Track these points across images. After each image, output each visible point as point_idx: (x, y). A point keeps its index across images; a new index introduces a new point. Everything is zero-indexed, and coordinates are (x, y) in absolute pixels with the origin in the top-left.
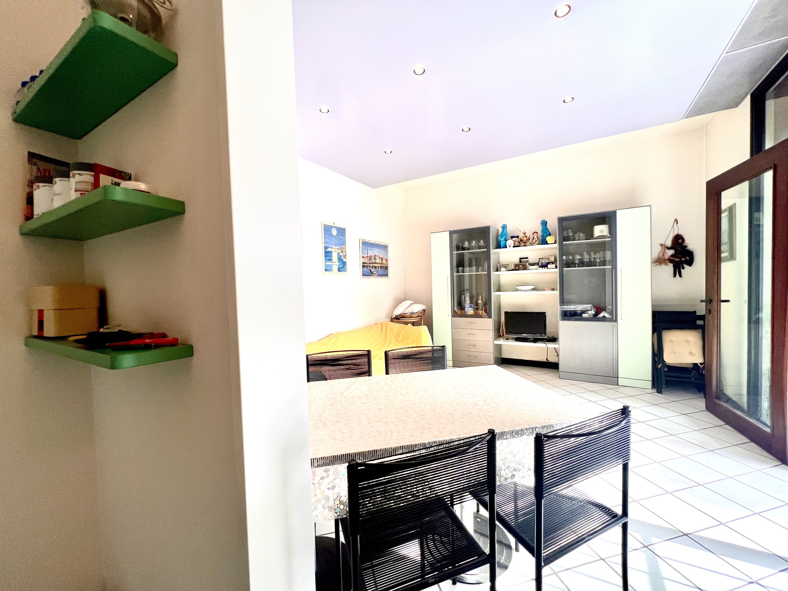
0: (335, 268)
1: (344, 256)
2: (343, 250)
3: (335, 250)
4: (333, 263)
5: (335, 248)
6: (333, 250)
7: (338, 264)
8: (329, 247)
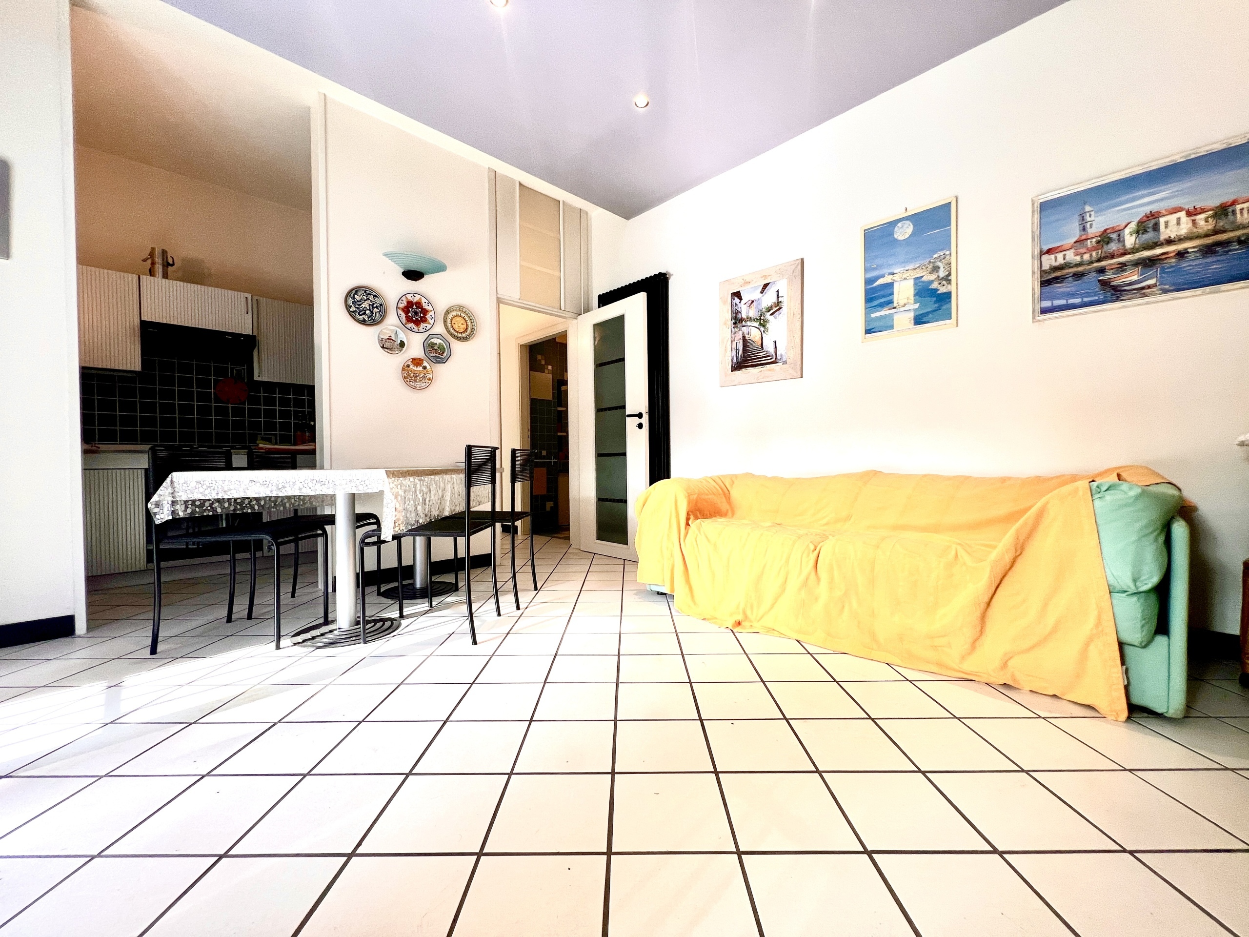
0: (903, 319)
1: (943, 278)
2: (939, 264)
3: (904, 276)
4: (895, 308)
5: (907, 268)
6: (896, 277)
7: (917, 306)
8: (883, 276)
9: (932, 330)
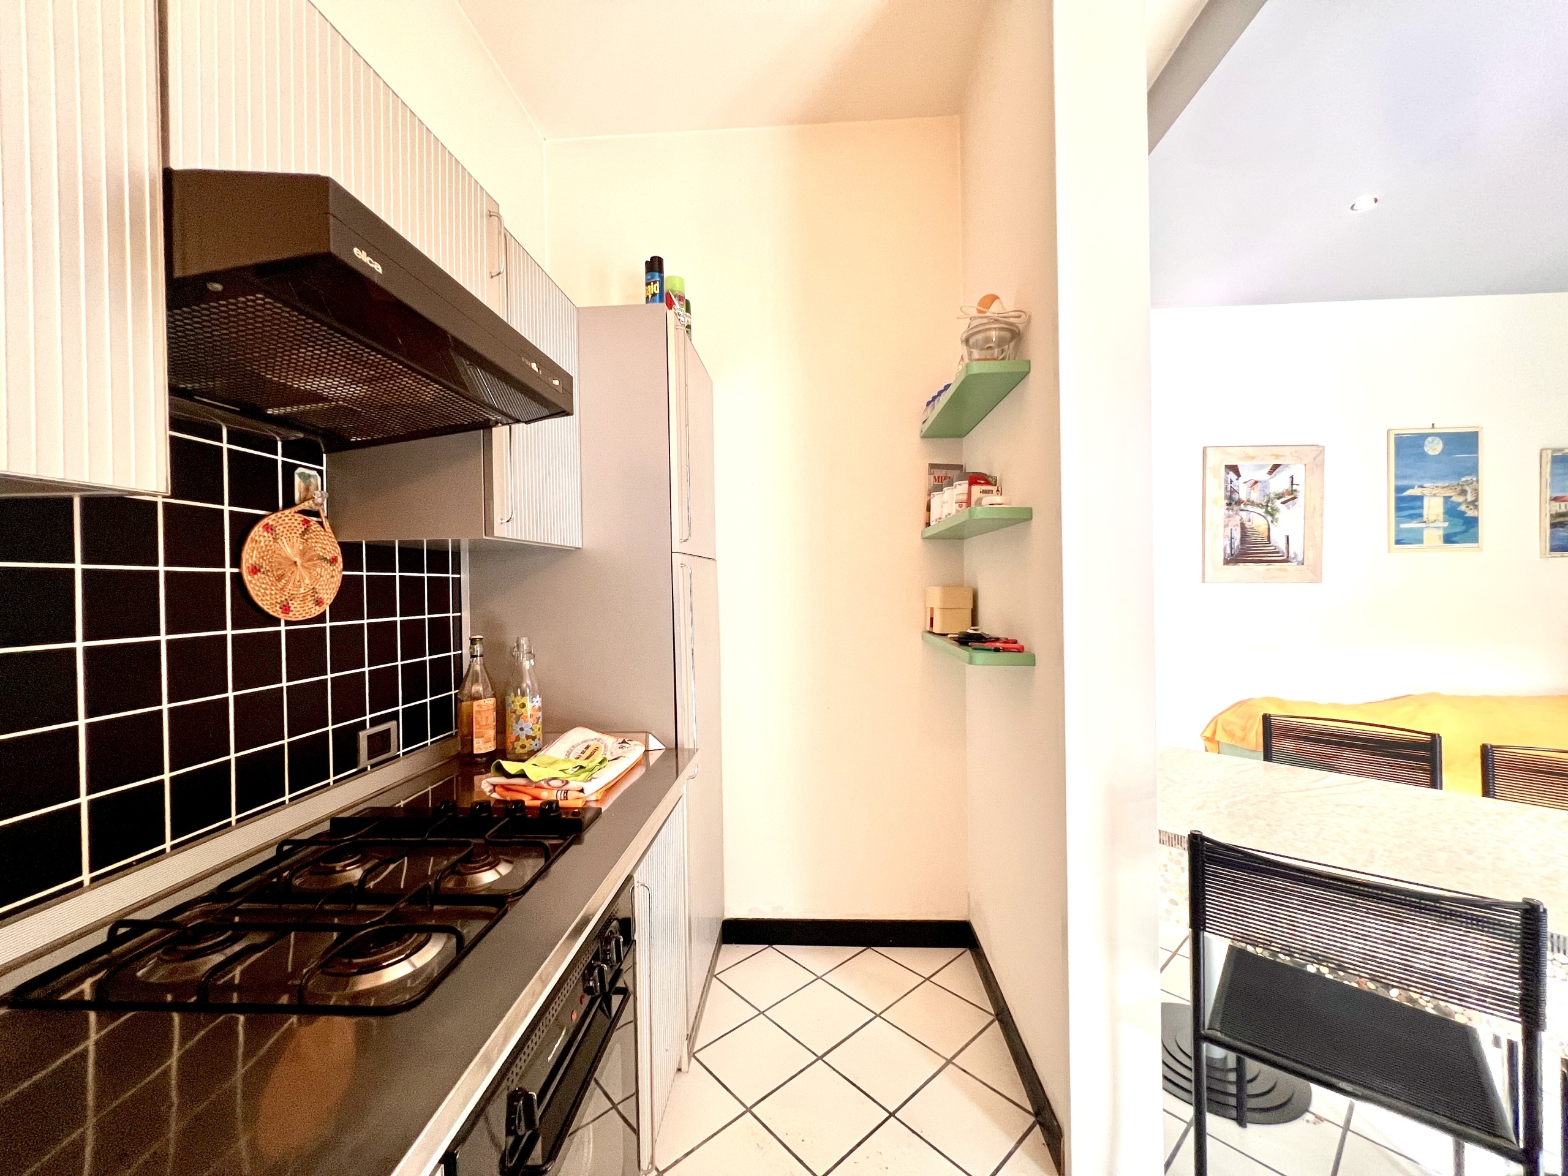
0: (1433, 535)
1: (1470, 502)
2: (1467, 488)
3: (1434, 492)
4: (1425, 522)
5: (1437, 485)
6: (1426, 491)
7: (1446, 524)
8: (1412, 487)
9: (1460, 552)
